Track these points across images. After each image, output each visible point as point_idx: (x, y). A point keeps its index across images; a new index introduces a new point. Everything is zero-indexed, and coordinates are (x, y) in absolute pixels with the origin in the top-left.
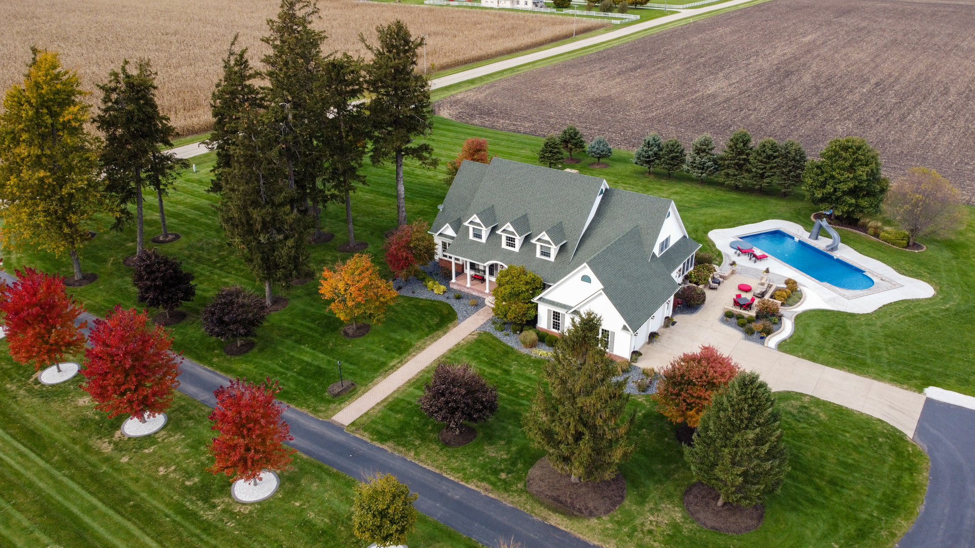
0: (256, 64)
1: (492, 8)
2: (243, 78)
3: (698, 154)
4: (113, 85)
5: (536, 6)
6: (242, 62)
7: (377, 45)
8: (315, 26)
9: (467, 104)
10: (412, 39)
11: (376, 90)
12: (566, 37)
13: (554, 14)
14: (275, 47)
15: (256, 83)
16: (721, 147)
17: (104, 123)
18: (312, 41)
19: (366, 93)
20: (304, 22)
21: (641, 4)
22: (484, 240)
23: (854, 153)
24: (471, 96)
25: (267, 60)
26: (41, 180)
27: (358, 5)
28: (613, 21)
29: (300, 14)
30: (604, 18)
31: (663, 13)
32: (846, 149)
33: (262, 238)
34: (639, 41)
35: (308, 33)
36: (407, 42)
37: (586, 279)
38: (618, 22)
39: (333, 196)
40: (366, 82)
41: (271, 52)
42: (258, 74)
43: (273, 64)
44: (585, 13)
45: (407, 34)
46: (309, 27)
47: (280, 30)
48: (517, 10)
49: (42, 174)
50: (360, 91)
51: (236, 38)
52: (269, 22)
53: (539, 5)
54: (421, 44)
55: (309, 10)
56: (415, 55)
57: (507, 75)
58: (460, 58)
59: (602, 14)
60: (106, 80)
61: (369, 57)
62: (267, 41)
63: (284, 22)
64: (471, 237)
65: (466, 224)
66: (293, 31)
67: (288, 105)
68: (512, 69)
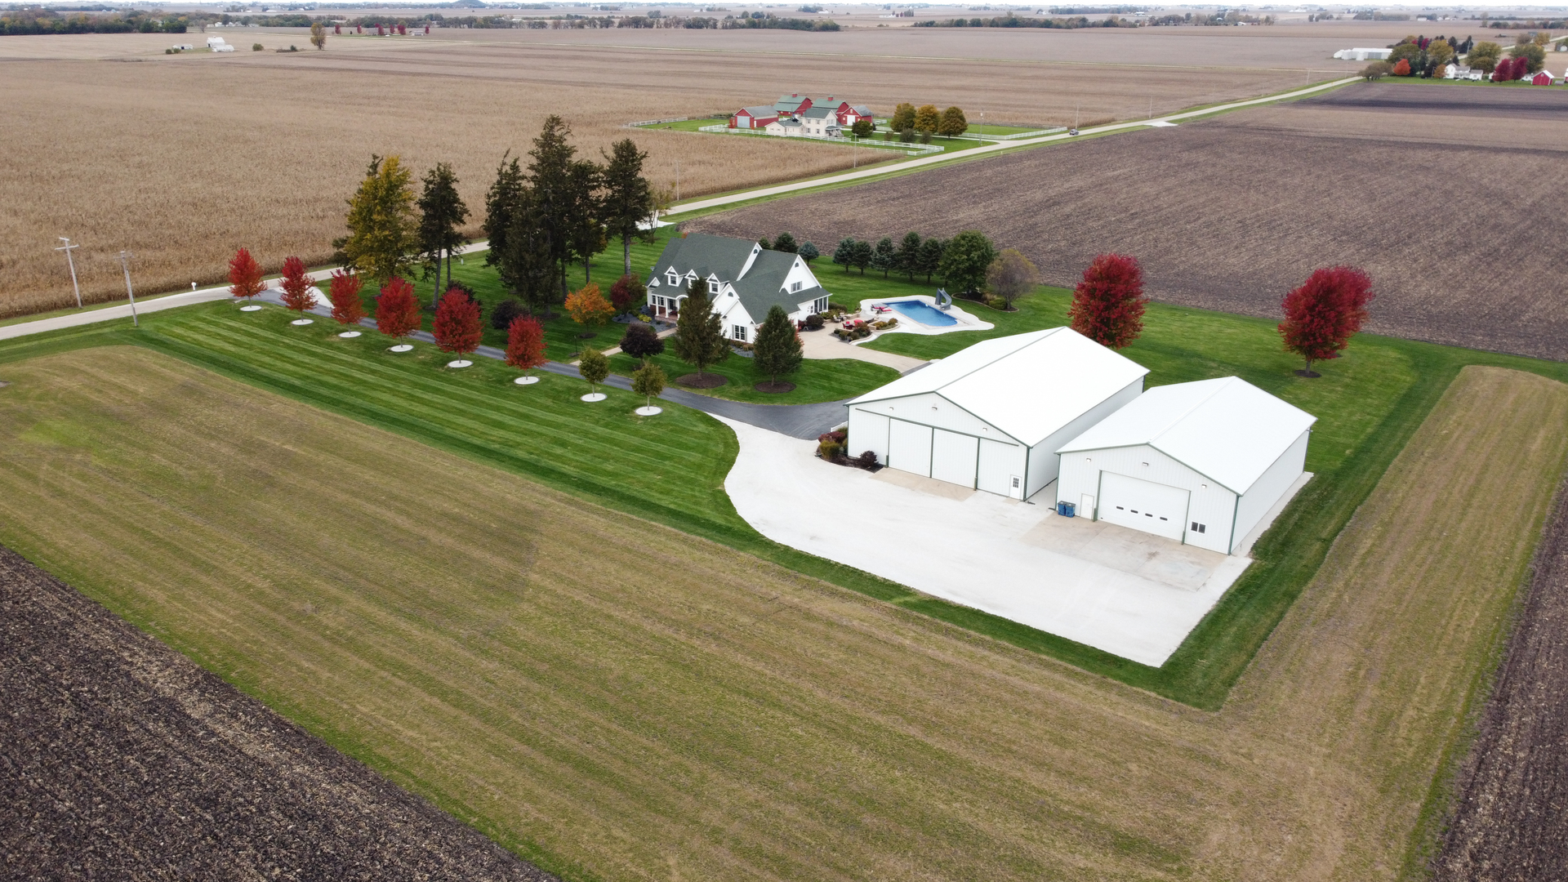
0: (524, 170)
1: (778, 137)
2: (515, 179)
3: (879, 252)
4: (432, 178)
5: (830, 135)
6: (515, 167)
7: (611, 154)
8: (569, 142)
9: (712, 225)
10: (638, 152)
11: (610, 187)
12: (847, 168)
13: (848, 143)
14: (538, 158)
15: (524, 183)
16: (897, 245)
17: (423, 205)
18: (565, 153)
19: (603, 188)
20: (561, 140)
21: (955, 134)
22: (677, 285)
23: (970, 241)
24: (717, 218)
25: (532, 167)
26: (385, 237)
27: (619, 131)
28: (909, 152)
29: (557, 134)
30: (903, 148)
31: (976, 144)
32: (963, 238)
33: (531, 274)
34: (925, 173)
35: (564, 148)
36: (634, 154)
37: (730, 294)
38: (915, 153)
39: (577, 259)
40: (604, 181)
41: (535, 161)
42: (523, 178)
43: (537, 170)
44: (884, 143)
45: (634, 148)
46: (565, 144)
47: (543, 146)
48: (807, 139)
49: (387, 233)
50: (599, 186)
51: (508, 152)
52: (535, 140)
53: (834, 134)
54: (644, 156)
55: (564, 131)
56: (641, 164)
57: (762, 202)
58: (717, 185)
59: (903, 145)
60: (426, 175)
61: (606, 165)
62: (532, 153)
63: (546, 140)
64: (670, 283)
65: (666, 274)
66: (553, 146)
67: (550, 191)
68: (769, 197)
